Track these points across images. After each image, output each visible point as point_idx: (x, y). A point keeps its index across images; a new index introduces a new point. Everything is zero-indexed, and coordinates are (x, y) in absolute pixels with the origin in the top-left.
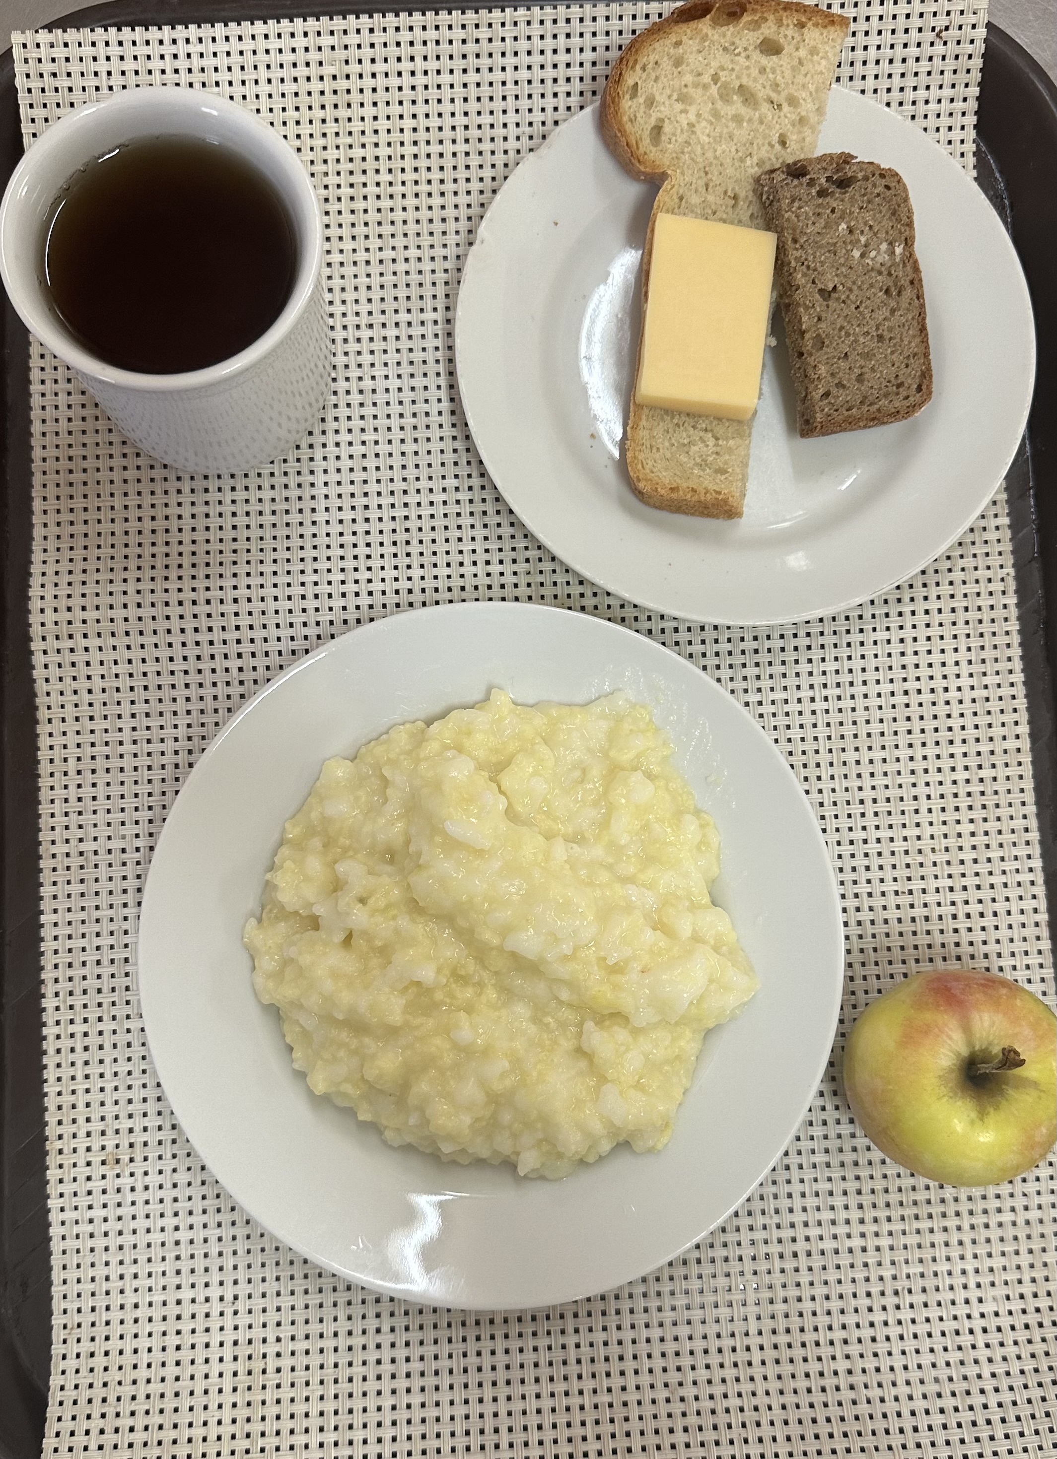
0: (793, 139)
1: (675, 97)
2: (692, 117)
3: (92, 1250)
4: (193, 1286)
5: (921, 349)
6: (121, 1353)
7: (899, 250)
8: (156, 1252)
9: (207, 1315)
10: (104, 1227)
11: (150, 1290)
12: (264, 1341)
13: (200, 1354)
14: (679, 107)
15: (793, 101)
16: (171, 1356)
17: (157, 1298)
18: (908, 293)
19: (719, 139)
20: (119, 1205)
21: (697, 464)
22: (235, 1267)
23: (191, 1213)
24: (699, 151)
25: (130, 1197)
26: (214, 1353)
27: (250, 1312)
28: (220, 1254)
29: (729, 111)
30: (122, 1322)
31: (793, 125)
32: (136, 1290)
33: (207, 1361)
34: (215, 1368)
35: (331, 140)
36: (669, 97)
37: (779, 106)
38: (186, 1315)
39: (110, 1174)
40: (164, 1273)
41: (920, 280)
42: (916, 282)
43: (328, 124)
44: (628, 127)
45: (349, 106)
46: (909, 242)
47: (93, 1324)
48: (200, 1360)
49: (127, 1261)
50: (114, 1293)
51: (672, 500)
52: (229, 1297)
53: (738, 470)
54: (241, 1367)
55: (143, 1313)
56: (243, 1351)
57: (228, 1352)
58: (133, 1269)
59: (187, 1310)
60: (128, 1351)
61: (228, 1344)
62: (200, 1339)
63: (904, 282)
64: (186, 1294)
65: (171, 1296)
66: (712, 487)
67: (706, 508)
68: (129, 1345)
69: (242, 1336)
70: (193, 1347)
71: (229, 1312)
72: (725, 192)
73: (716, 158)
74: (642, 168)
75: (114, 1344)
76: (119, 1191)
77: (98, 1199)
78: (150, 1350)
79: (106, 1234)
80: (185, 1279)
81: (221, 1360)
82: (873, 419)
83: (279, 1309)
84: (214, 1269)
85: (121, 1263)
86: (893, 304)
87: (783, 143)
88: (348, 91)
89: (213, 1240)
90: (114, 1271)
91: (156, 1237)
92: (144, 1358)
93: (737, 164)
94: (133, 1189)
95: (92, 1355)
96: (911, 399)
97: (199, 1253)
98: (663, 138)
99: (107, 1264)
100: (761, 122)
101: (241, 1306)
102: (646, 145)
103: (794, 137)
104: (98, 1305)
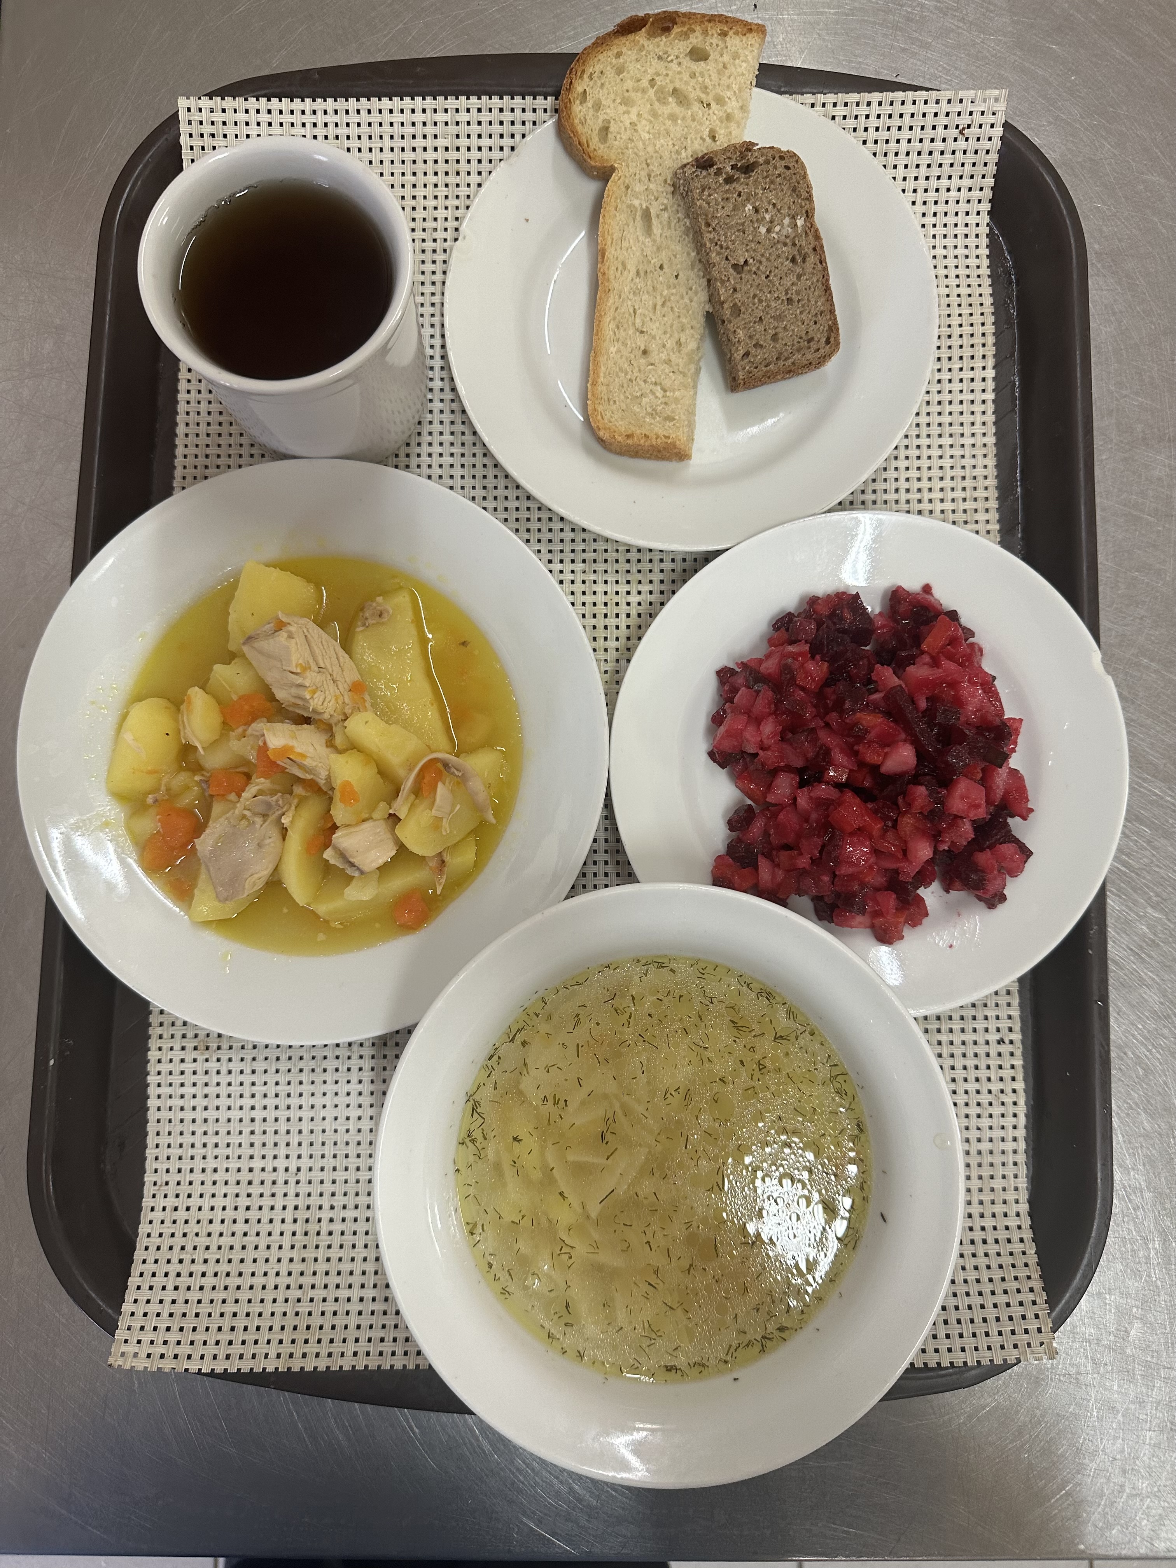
0: (721, 133)
1: (618, 101)
2: (634, 117)
3: (182, 1121)
4: (264, 1157)
5: (827, 307)
6: (200, 1209)
7: (800, 222)
8: (234, 1127)
9: (274, 1183)
10: (193, 1102)
11: (228, 1157)
12: (320, 1208)
13: (266, 1215)
14: (623, 108)
15: (720, 101)
16: (241, 1215)
17: (233, 1165)
18: (812, 259)
19: (657, 136)
20: (206, 1085)
21: (648, 414)
22: (300, 1144)
23: (265, 1096)
24: (640, 145)
25: (215, 1079)
26: (277, 1215)
27: (310, 1182)
28: (288, 1132)
29: (665, 110)
30: (203, 1183)
31: (722, 122)
32: (216, 1157)
33: (271, 1221)
34: (277, 1227)
35: (441, 202)
36: (614, 101)
37: (709, 105)
38: (256, 1182)
39: (201, 1058)
40: (240, 1145)
41: (822, 247)
42: (818, 249)
43: (439, 188)
44: (579, 128)
45: (458, 173)
46: (809, 215)
47: (179, 1183)
48: (265, 1220)
49: (210, 1132)
50: (198, 1158)
51: (629, 446)
52: (293, 1169)
53: (683, 417)
54: (299, 1228)
55: (220, 1177)
56: (302, 1215)
57: (289, 1215)
58: (215, 1140)
59: (257, 1177)
60: (206, 1207)
61: (290, 1208)
62: (267, 1202)
63: (808, 250)
64: (257, 1164)
65: (244, 1164)
66: (661, 432)
67: (659, 451)
68: (207, 1203)
69: (301, 1202)
70: (260, 1208)
71: (292, 1181)
72: (665, 181)
73: (656, 152)
74: (593, 163)
75: (195, 1202)
76: (207, 1073)
77: (189, 1079)
78: (224, 1208)
79: (194, 1109)
80: (257, 1151)
81: (283, 1221)
82: (790, 372)
83: (334, 1182)
84: (282, 1145)
85: (205, 1133)
86: (799, 270)
87: (714, 138)
88: (458, 161)
89: (282, 1120)
90: (198, 1140)
91: (235, 1114)
92: (218, 1215)
93: (674, 157)
94: (218, 1072)
95: (176, 1209)
96: (822, 351)
97: (270, 1130)
98: (610, 136)
99: (193, 1133)
100: (693, 120)
101: (302, 1176)
102: (595, 142)
103: (722, 132)
104: (183, 1167)
